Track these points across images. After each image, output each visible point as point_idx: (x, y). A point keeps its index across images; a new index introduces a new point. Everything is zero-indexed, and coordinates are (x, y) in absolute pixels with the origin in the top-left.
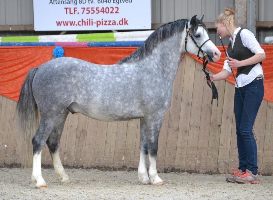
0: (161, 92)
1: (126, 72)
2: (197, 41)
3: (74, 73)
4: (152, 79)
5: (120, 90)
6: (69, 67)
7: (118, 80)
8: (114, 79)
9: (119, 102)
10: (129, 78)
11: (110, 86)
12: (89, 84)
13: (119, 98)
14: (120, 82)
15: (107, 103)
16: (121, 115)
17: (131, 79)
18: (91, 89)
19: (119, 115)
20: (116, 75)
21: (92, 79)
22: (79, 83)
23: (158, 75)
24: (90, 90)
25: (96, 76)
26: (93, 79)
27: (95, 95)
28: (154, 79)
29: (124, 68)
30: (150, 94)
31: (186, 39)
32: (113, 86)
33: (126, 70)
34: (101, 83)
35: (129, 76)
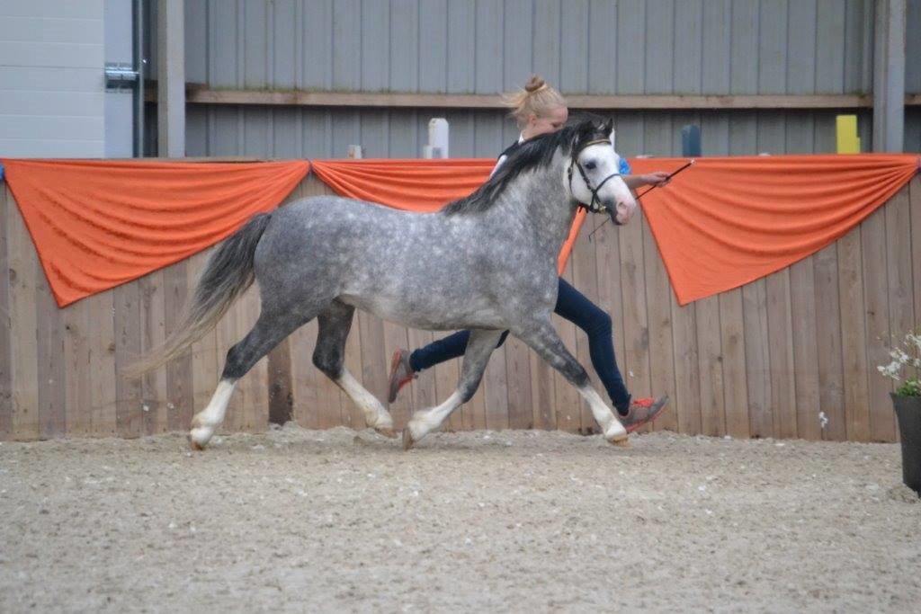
0: (532, 277)
1: (456, 237)
2: (589, 176)
3: (343, 242)
4: (511, 252)
5: (441, 274)
6: (335, 230)
7: (438, 251)
8: (428, 248)
9: (439, 298)
10: (460, 251)
11: (421, 263)
12: (377, 260)
13: (439, 289)
14: (441, 257)
15: (412, 298)
16: (439, 322)
17: (465, 251)
18: (381, 270)
19: (434, 322)
20: (434, 241)
21: (383, 250)
22: (355, 261)
23: (525, 241)
24: (379, 272)
25: (391, 241)
26: (386, 249)
27: (388, 282)
28: (516, 252)
29: (451, 225)
30: (508, 284)
31: (569, 171)
32: (426, 263)
33: (455, 230)
34: (402, 257)
35: (462, 246)
